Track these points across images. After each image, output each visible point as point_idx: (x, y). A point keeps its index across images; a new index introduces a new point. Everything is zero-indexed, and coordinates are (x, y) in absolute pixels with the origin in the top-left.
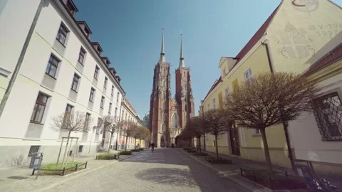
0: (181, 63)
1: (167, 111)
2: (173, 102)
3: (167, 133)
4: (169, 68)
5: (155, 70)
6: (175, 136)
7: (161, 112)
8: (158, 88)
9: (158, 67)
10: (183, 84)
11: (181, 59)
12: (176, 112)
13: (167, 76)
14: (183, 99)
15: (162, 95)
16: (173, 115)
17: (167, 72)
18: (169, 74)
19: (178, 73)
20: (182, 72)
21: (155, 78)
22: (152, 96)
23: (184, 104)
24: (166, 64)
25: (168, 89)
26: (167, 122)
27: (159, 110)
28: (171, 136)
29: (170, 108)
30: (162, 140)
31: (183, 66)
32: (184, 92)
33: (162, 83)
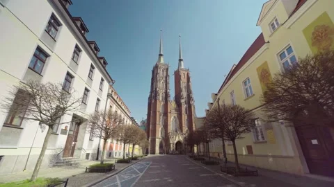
0: (180, 65)
1: (166, 114)
2: (172, 105)
3: (166, 138)
4: (167, 69)
5: (153, 72)
6: (176, 142)
7: (160, 116)
8: (156, 89)
9: (156, 67)
10: (183, 85)
11: (180, 60)
12: (176, 115)
13: (166, 78)
14: (184, 101)
15: (161, 97)
16: (172, 118)
17: (165, 73)
18: (167, 75)
19: (177, 75)
20: (182, 73)
21: (153, 79)
22: (150, 98)
23: (184, 107)
24: (164, 65)
25: (166, 91)
26: (166, 126)
27: (157, 113)
28: (171, 142)
29: (169, 111)
30: (161, 146)
31: (183, 67)
32: (184, 94)
33: (160, 85)
